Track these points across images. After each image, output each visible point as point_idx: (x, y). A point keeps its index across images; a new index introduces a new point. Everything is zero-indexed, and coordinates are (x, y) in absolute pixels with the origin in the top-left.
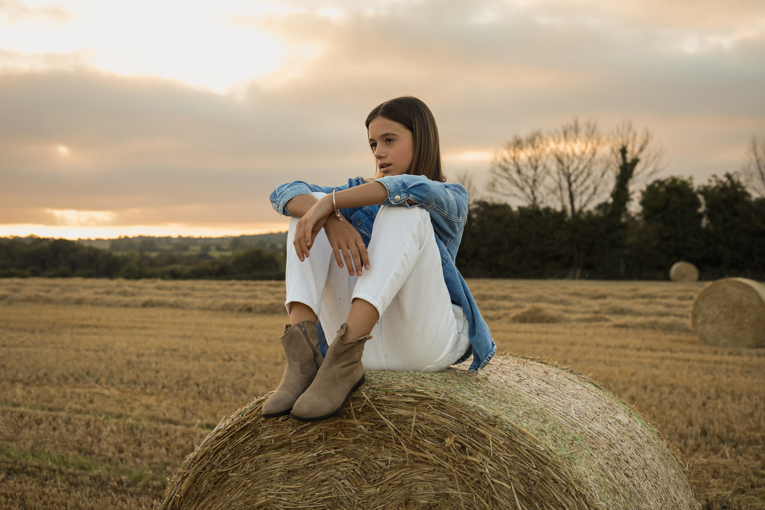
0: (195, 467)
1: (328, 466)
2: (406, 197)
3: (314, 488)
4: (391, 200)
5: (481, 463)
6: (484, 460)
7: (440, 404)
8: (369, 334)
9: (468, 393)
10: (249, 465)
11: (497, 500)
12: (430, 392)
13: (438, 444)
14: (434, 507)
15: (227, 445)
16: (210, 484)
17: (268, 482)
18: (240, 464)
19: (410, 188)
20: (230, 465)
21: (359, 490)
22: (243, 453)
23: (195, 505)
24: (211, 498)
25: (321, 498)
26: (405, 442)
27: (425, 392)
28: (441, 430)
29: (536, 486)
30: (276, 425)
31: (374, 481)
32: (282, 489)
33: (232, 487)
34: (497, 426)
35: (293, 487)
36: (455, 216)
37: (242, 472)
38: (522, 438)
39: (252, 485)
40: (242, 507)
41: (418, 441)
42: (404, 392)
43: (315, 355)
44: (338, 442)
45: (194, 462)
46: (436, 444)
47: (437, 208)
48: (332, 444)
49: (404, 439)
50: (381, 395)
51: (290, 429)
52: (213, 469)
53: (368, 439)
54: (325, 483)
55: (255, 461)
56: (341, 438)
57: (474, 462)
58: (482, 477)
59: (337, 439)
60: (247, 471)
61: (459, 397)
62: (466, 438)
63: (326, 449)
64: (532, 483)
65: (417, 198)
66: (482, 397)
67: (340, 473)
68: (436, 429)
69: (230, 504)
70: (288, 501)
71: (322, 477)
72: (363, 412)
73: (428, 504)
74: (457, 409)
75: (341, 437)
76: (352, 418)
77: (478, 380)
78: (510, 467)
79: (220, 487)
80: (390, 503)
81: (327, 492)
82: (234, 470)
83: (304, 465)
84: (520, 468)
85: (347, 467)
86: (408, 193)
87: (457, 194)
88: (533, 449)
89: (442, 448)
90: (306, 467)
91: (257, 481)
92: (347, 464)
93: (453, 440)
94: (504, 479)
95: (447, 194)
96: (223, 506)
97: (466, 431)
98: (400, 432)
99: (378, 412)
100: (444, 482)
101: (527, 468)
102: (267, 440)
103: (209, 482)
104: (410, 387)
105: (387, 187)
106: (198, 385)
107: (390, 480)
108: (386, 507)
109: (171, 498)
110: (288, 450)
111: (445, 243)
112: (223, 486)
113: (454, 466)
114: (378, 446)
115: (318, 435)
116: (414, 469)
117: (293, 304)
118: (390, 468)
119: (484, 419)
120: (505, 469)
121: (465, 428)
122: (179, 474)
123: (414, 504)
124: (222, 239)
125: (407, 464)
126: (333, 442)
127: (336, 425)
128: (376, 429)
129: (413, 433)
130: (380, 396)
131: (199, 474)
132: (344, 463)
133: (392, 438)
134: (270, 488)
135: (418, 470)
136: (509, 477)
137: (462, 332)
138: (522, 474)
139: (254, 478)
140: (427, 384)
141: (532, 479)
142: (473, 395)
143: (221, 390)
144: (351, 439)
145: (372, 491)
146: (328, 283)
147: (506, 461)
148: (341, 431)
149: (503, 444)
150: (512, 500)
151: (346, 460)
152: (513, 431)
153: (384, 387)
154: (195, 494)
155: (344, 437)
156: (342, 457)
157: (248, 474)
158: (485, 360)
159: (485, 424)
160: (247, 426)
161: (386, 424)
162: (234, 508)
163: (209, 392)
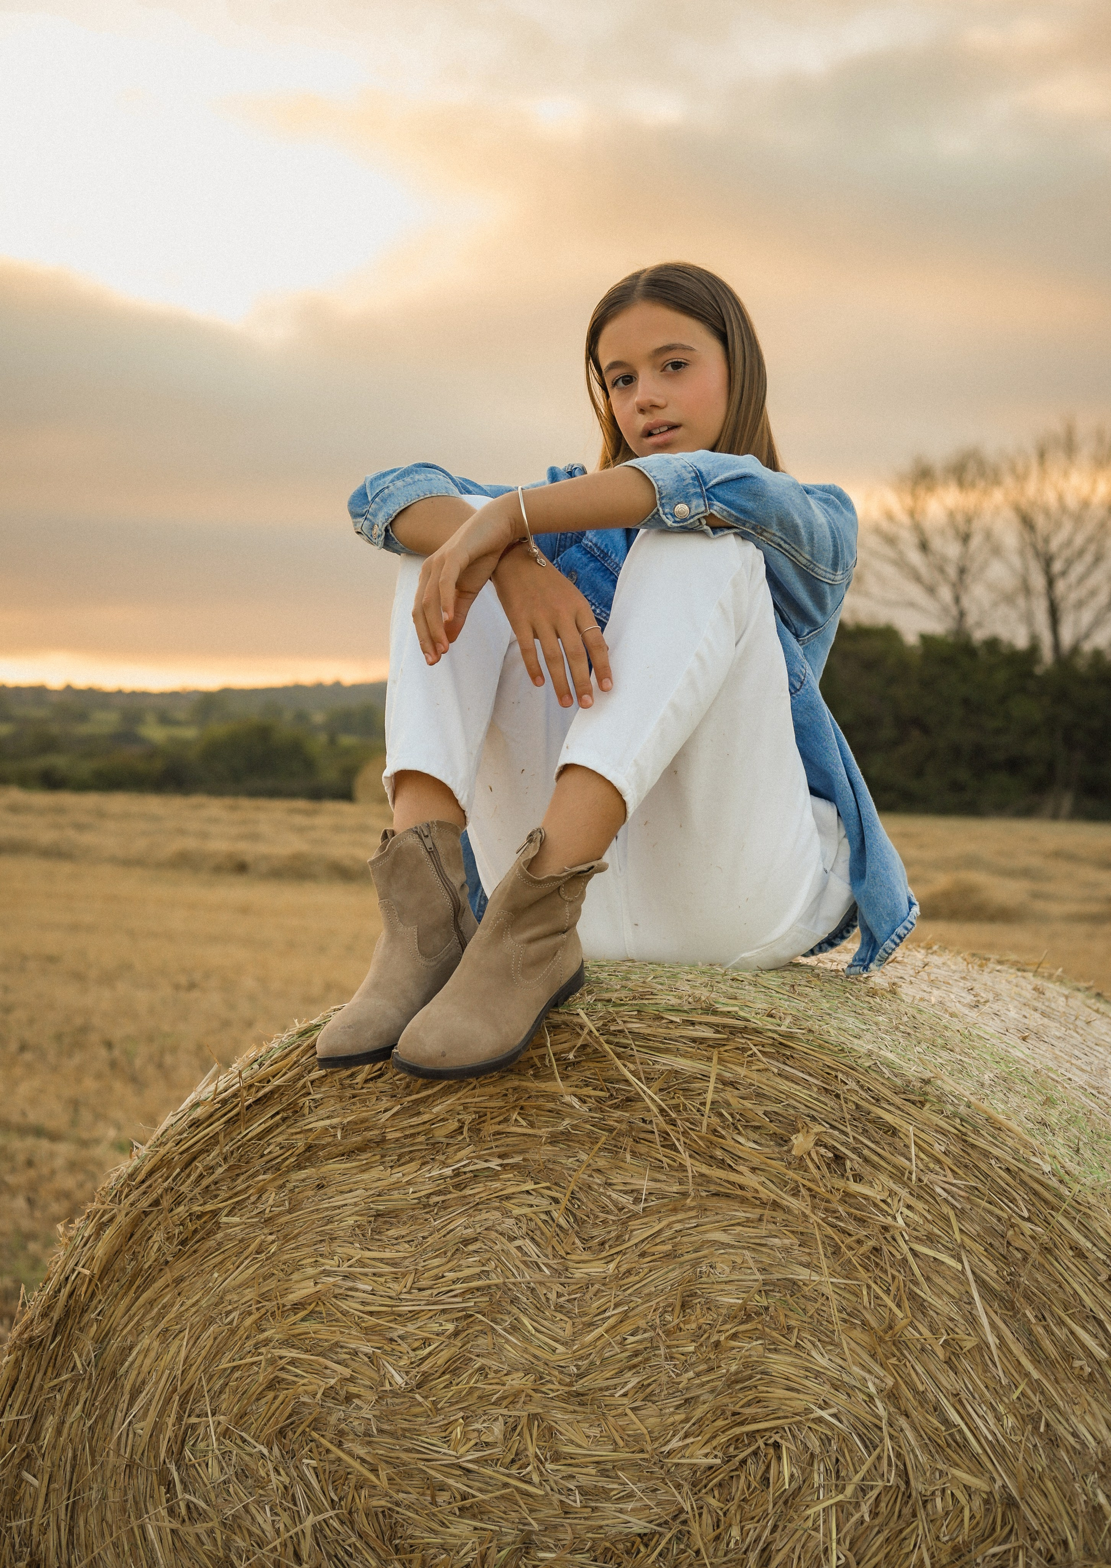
0: (132, 1198)
1: (482, 1203)
2: (703, 509)
3: (444, 1260)
4: (665, 514)
5: (884, 1201)
6: (892, 1193)
7: (781, 1043)
8: (600, 858)
9: (851, 1020)
10: (273, 1194)
11: (924, 1300)
12: (753, 1014)
13: (771, 1149)
14: (758, 1314)
15: (218, 1142)
16: (170, 1243)
17: (321, 1241)
18: (251, 1192)
19: (713, 486)
20: (223, 1195)
21: (561, 1267)
22: (258, 1164)
23: (129, 1298)
24: (170, 1281)
25: (459, 1287)
26: (687, 1141)
27: (742, 1014)
28: (780, 1112)
29: (1029, 1266)
30: (348, 1093)
31: (602, 1244)
32: (359, 1260)
33: (227, 1254)
34: (928, 1105)
35: (387, 1254)
36: (826, 566)
37: (255, 1213)
38: (995, 1138)
39: (280, 1249)
40: (250, 1306)
41: (720, 1140)
42: (685, 1012)
43: (458, 910)
44: (509, 1140)
45: (129, 1185)
46: (767, 1150)
47: (782, 543)
48: (493, 1144)
49: (684, 1133)
50: (624, 1019)
51: (385, 1103)
52: (179, 1204)
53: (589, 1134)
54: (471, 1248)
55: (290, 1186)
56: (519, 1130)
57: (866, 1198)
58: (885, 1238)
59: (508, 1130)
60: (267, 1211)
61: (831, 1031)
62: (846, 1134)
63: (479, 1157)
64: (1019, 1256)
65: (733, 512)
66: (887, 1032)
67: (513, 1221)
68: (769, 1109)
69: (222, 1298)
70: (373, 1293)
71: (465, 1232)
72: (578, 1062)
73: (743, 1307)
74: (824, 1057)
75: (519, 1126)
76: (551, 1077)
77: (873, 993)
78: (961, 1214)
79: (195, 1252)
80: (642, 1304)
81: (477, 1270)
82: (234, 1208)
83: (419, 1198)
84: (988, 1217)
85: (532, 1206)
86: (709, 499)
87: (831, 511)
88: (1021, 1166)
89: (782, 1160)
90: (424, 1204)
91: (293, 1238)
92: (531, 1197)
93: (811, 1139)
94: (943, 1245)
95: (810, 508)
96: (203, 1303)
97: (848, 1116)
98: (674, 1115)
99: (619, 1063)
100: (787, 1250)
101: (1005, 1216)
102: (325, 1129)
103: (168, 1239)
104: (703, 998)
105: (656, 481)
106: (109, 1045)
107: (643, 1241)
108: (631, 1314)
109: (67, 1279)
110: (378, 1157)
111: (797, 636)
112: (204, 1249)
113: (814, 1207)
114: (614, 1150)
115: (459, 1120)
116: (708, 1213)
117: (402, 777)
118: (644, 1209)
119: (895, 1086)
120: (947, 1219)
121: (845, 1109)
122: (88, 1217)
123: (705, 1307)
124: (174, 696)
125: (688, 1201)
126: (497, 1139)
127: (506, 1095)
128: (610, 1106)
129: (708, 1120)
130: (624, 1022)
131: (143, 1216)
132: (525, 1196)
133: (653, 1132)
134: (326, 1257)
135: (719, 1217)
136: (959, 1241)
137: (832, 870)
138: (992, 1231)
139: (285, 1232)
140: (748, 993)
141: (1017, 1245)
142: (864, 1027)
143: (168, 1059)
144: (544, 1132)
145: (596, 1269)
146: (493, 729)
147: (950, 1198)
148: (518, 1110)
149: (945, 1153)
150: (966, 1300)
151: (530, 1186)
152: (970, 1120)
153: (634, 998)
154: (129, 1270)
155: (526, 1127)
156: (520, 1178)
157: (270, 1219)
158: (888, 942)
159: (897, 1100)
160: (272, 1092)
161: (638, 1094)
162: (230, 1307)
163: (138, 1062)
